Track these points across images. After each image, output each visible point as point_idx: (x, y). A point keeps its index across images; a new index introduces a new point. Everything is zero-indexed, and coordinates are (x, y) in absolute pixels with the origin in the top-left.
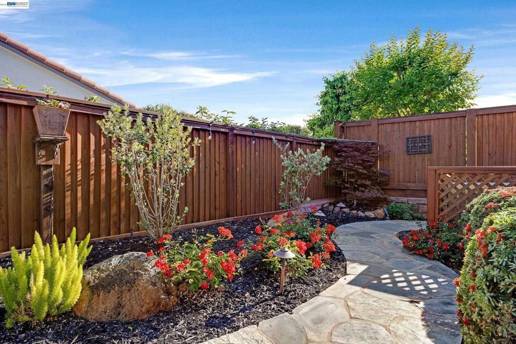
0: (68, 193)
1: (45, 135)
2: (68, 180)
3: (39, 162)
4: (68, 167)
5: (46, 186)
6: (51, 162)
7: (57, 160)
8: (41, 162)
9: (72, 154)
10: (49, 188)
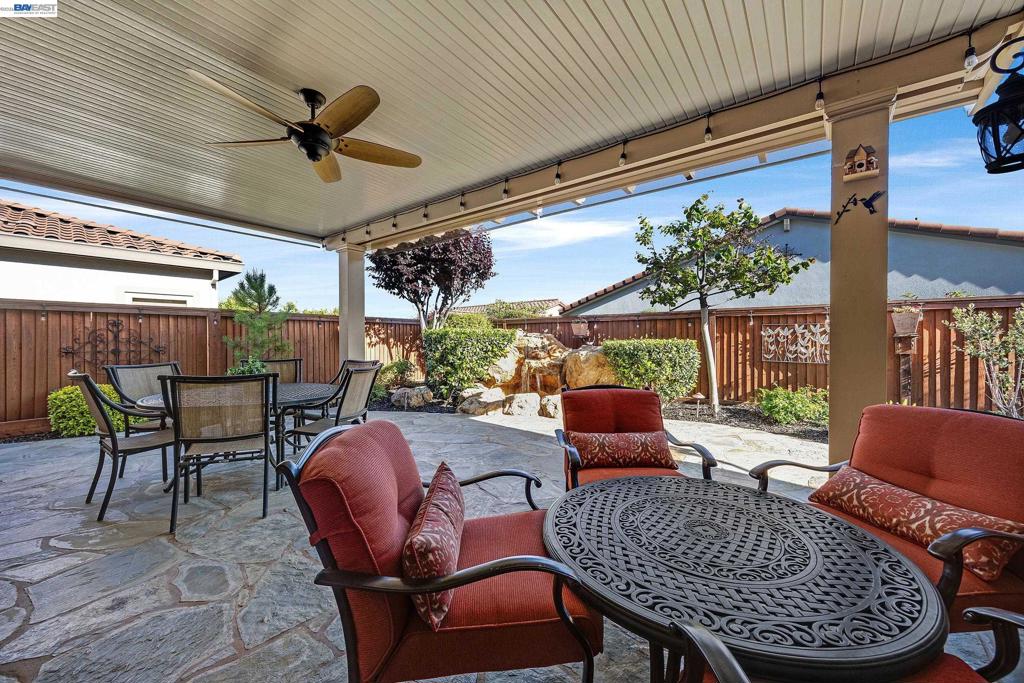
0: (926, 380)
1: (900, 333)
2: (926, 368)
3: (898, 352)
4: (926, 352)
5: (905, 370)
6: (908, 352)
7: (914, 350)
8: (899, 352)
9: (930, 344)
10: (907, 372)
